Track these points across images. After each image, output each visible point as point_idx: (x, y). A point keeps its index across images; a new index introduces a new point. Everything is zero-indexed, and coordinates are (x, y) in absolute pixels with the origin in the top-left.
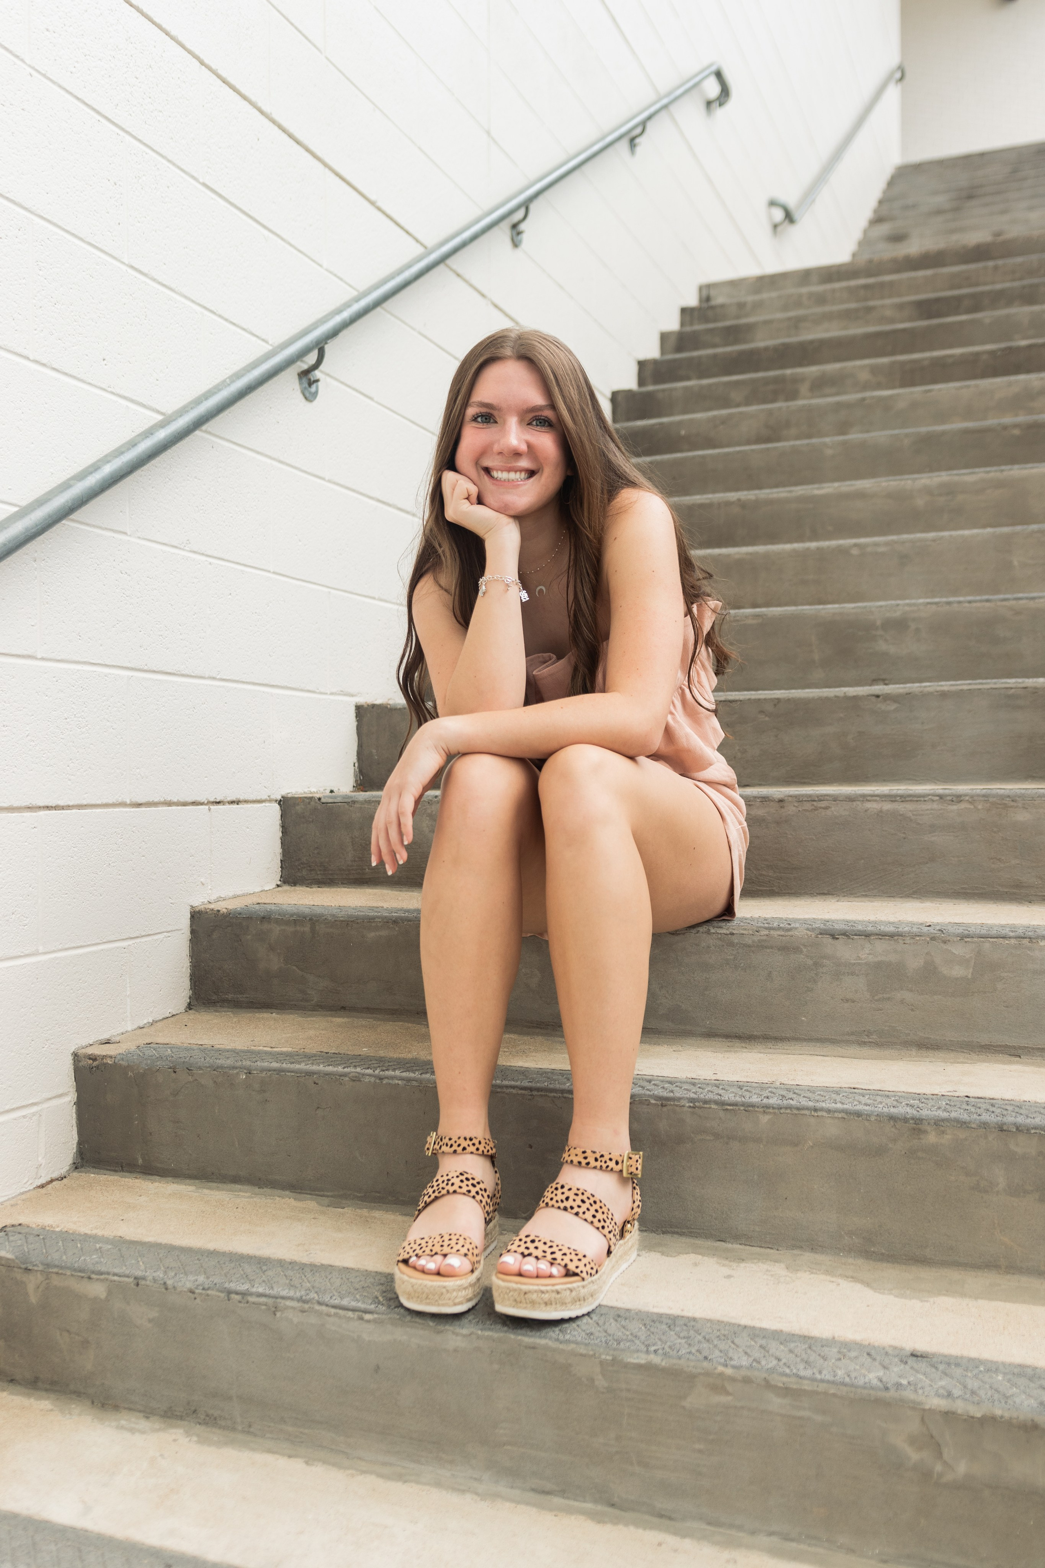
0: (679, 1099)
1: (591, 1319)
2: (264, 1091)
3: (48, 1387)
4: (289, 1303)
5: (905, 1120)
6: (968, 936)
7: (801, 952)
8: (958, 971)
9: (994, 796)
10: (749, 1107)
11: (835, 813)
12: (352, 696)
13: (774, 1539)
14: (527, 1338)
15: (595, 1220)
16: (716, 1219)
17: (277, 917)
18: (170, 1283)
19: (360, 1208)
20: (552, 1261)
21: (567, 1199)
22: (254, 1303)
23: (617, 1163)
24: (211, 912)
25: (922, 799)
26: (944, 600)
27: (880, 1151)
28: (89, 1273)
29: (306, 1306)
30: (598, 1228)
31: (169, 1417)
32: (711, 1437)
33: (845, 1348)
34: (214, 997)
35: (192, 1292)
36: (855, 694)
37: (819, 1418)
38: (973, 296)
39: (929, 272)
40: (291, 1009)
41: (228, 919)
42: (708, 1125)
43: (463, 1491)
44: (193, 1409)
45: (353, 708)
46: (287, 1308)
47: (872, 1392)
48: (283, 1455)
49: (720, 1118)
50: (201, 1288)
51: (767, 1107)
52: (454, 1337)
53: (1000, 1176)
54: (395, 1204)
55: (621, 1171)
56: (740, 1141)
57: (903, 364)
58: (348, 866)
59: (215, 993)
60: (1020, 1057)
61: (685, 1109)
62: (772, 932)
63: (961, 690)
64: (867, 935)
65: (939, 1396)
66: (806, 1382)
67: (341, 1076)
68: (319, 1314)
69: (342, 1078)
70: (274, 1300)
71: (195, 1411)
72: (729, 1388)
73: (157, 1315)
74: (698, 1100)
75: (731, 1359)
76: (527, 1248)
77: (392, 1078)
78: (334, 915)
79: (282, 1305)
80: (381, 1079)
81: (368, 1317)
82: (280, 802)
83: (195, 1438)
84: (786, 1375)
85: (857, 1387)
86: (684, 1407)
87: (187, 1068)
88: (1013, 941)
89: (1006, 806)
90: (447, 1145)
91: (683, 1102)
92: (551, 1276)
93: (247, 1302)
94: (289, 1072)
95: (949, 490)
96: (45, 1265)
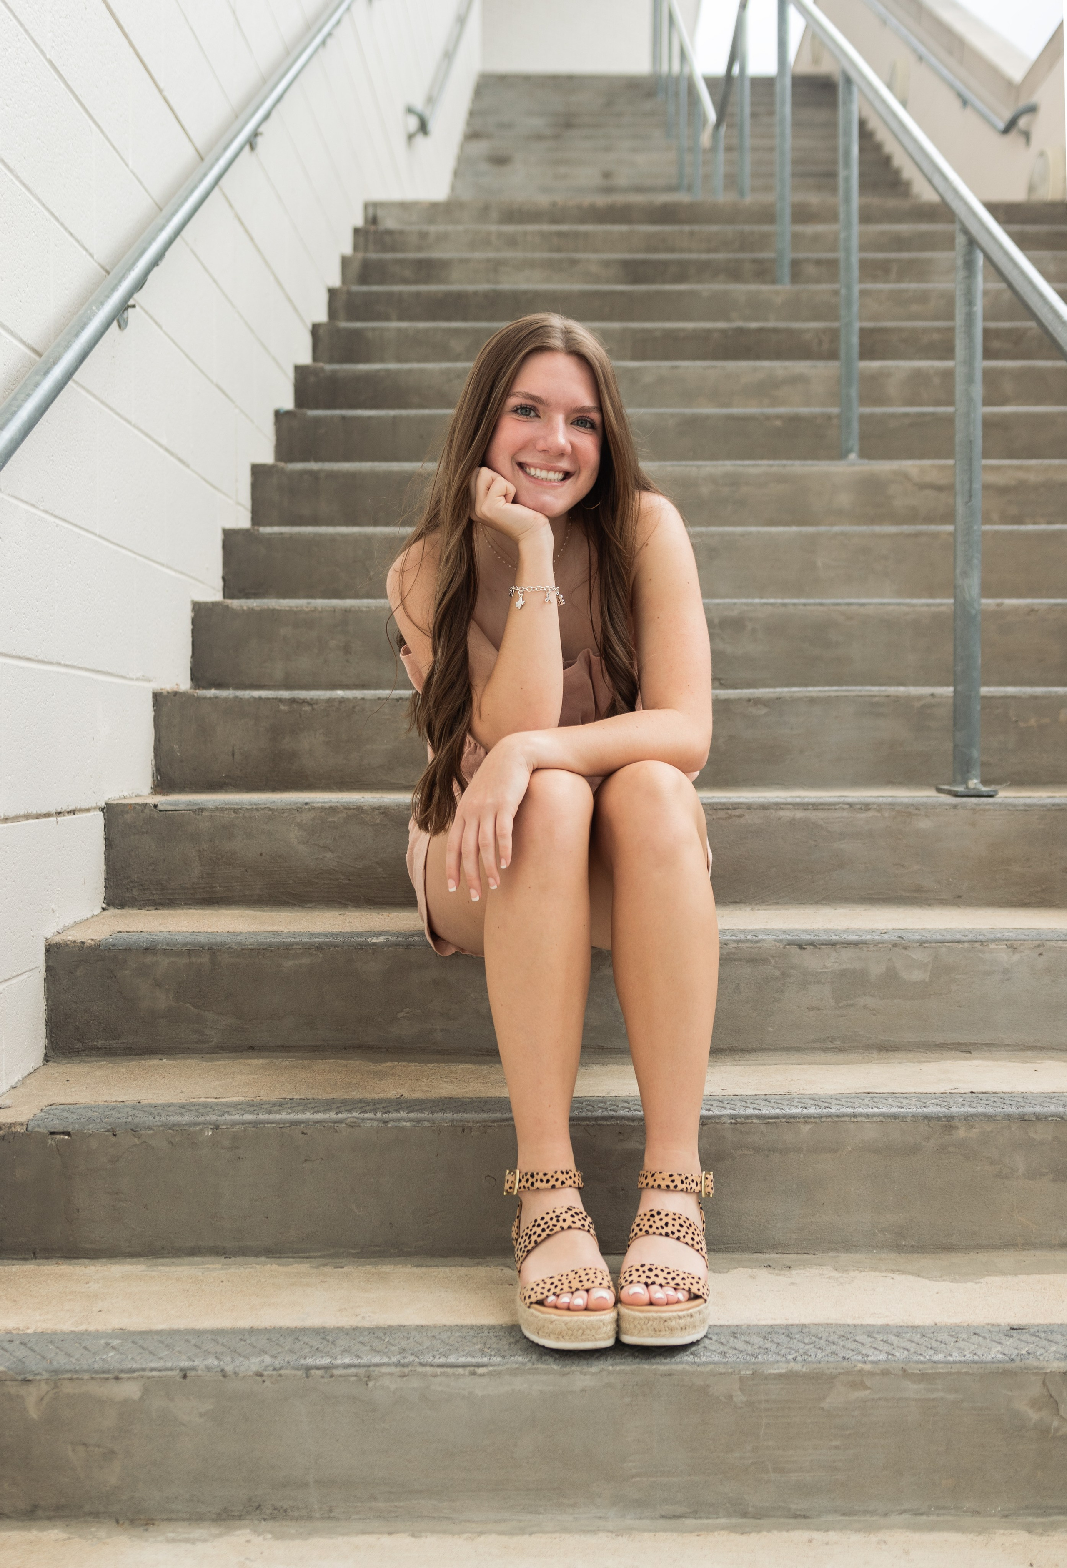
0: (720, 1117)
1: (711, 1339)
2: (237, 1148)
3: (52, 1514)
4: (384, 1370)
5: (938, 1118)
6: (926, 942)
7: (770, 963)
8: (917, 976)
9: (901, 804)
10: (791, 1119)
11: (749, 821)
12: (149, 681)
13: (906, 1516)
14: (662, 1366)
15: (695, 1243)
16: (752, 1232)
17: (164, 947)
18: (229, 1369)
19: (363, 1266)
20: (676, 1286)
21: (667, 1224)
22: (341, 1376)
23: (697, 1184)
24: (72, 944)
25: (833, 807)
26: (779, 601)
27: (914, 1150)
28: (116, 1373)
29: (406, 1370)
30: (698, 1251)
31: (224, 1520)
32: (847, 1432)
33: (955, 1332)
34: (78, 1045)
35: (261, 1375)
36: (726, 697)
37: (951, 1397)
38: (680, 263)
39: (624, 228)
40: (183, 1053)
41: (97, 952)
42: (749, 1139)
43: (595, 1532)
44: (256, 1504)
45: (151, 696)
46: (382, 1375)
47: (1000, 1365)
48: (382, 1533)
49: (762, 1132)
50: (271, 1369)
51: (808, 1117)
52: (582, 1377)
53: (1020, 1163)
54: (399, 1256)
55: (700, 1192)
56: (780, 1153)
57: (635, 332)
58: (194, 883)
59: (78, 1040)
60: (970, 1053)
61: (727, 1126)
62: (741, 945)
63: (829, 697)
64: (833, 944)
65: (1057, 1359)
66: (940, 1365)
67: (335, 1123)
68: (424, 1376)
69: (338, 1125)
70: (365, 1369)
71: (258, 1507)
72: (868, 1383)
73: (212, 1407)
74: (739, 1116)
75: (868, 1356)
76: (648, 1277)
77: (399, 1120)
78: (240, 943)
79: (376, 1372)
80: (385, 1122)
81: (481, 1371)
82: (102, 810)
83: (269, 1536)
84: (922, 1362)
85: (986, 1363)
86: (823, 1408)
87: (132, 1130)
88: (966, 945)
89: (910, 815)
90: (542, 1181)
91: (723, 1120)
92: (678, 1302)
93: (332, 1376)
94: (268, 1123)
95: (734, 481)
96: (52, 1372)
